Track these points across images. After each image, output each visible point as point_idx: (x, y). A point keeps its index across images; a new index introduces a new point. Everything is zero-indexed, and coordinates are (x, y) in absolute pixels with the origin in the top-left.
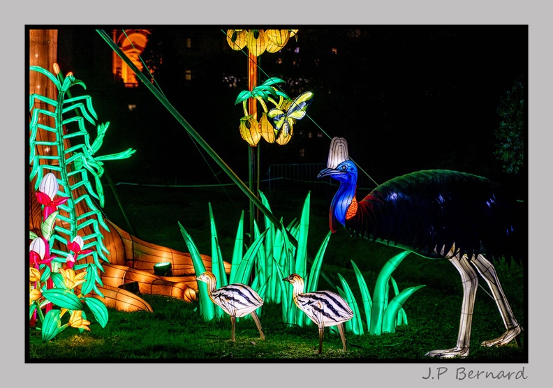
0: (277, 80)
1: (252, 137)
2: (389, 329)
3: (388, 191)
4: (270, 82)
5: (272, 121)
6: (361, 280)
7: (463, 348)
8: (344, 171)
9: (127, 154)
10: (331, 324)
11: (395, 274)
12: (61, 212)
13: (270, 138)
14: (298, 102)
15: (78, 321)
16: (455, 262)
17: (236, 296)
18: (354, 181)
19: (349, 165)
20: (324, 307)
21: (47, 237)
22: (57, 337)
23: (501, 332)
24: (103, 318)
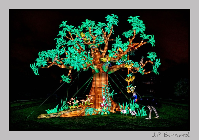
0: (132, 85)
1: (129, 92)
2: (143, 116)
3: (141, 98)
4: (131, 85)
5: (130, 90)
6: (140, 110)
7: (150, 118)
8: (135, 96)
9: (116, 94)
10: (134, 115)
11: (144, 109)
12: (105, 100)
13: (131, 92)
14: (134, 88)
15: (106, 113)
16: (148, 107)
17: (123, 111)
18: (136, 97)
19: (136, 95)
20: (133, 112)
21: (103, 103)
22: (103, 115)
23: (156, 116)
24: (109, 113)
